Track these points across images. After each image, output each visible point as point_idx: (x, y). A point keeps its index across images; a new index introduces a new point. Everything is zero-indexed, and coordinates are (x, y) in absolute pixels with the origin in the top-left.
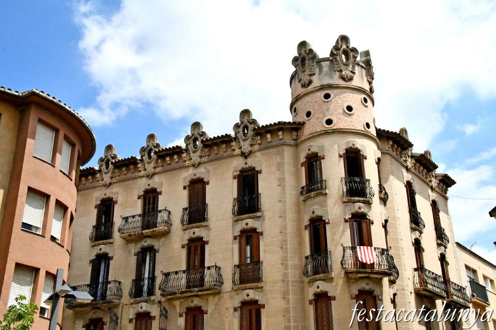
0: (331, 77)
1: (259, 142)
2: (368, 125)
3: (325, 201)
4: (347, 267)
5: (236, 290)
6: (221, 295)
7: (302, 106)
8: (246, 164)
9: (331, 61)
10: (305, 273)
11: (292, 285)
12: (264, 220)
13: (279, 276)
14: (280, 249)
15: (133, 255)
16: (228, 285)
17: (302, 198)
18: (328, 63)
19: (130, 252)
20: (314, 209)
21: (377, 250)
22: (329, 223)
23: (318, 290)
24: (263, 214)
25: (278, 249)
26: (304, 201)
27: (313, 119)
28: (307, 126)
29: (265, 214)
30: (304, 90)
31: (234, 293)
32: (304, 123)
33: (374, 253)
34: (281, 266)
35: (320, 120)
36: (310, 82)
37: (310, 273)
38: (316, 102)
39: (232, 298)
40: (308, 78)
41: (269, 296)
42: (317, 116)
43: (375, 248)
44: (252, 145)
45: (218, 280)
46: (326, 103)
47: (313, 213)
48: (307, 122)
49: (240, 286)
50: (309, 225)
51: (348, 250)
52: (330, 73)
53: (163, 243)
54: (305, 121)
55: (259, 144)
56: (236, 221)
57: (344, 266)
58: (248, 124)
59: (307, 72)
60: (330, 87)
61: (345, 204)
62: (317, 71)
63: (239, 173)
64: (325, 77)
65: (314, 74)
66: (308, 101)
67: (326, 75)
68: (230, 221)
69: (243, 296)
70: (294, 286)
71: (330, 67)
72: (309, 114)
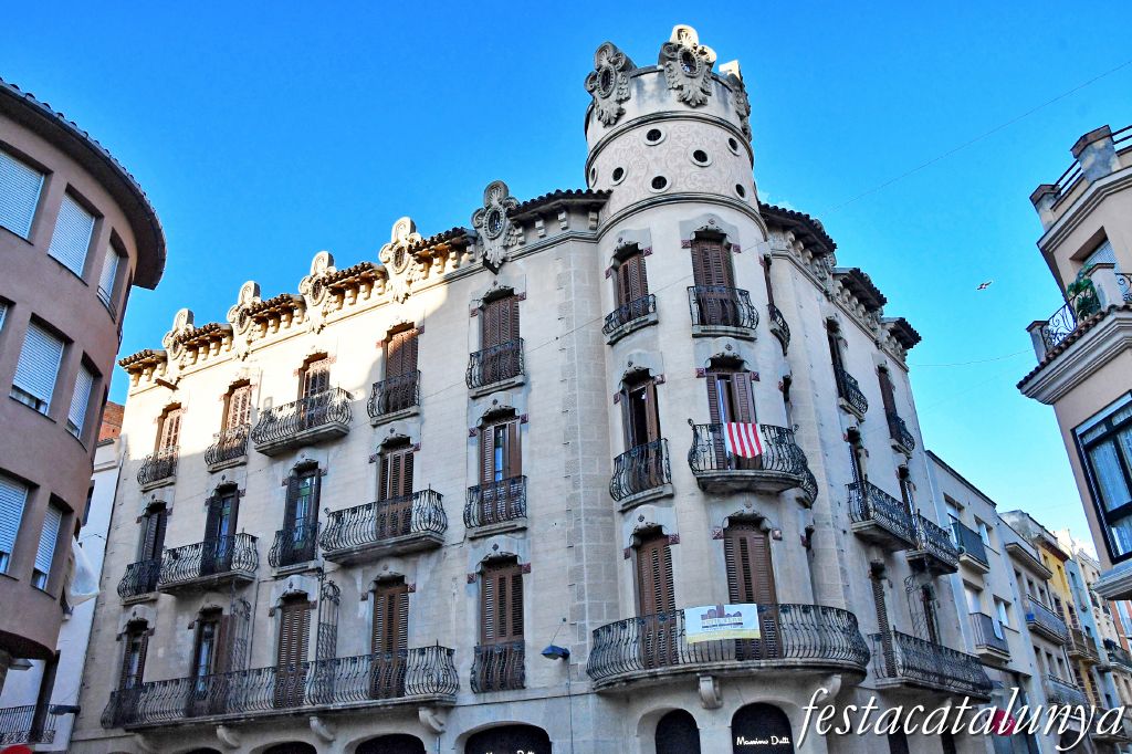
0: (662, 101)
1: (521, 239)
2: (740, 189)
3: (655, 337)
4: (702, 467)
5: (472, 539)
6: (443, 550)
7: (606, 162)
8: (495, 283)
9: (662, 71)
10: (615, 493)
11: (587, 520)
12: (530, 390)
13: (560, 505)
14: (561, 446)
15: (281, 483)
16: (456, 530)
17: (608, 339)
18: (655, 75)
19: (275, 478)
20: (631, 356)
21: (767, 431)
22: (662, 382)
23: (642, 525)
24: (527, 379)
25: (560, 447)
26: (612, 344)
27: (627, 181)
28: (614, 197)
29: (533, 378)
30: (609, 131)
31: (468, 545)
32: (610, 192)
33: (761, 436)
34: (562, 482)
35: (640, 181)
36: (620, 114)
37: (624, 491)
38: (632, 148)
39: (464, 556)
40: (616, 106)
41: (540, 547)
42: (633, 174)
43: (763, 427)
44: (506, 247)
45: (433, 517)
46: (652, 148)
47: (630, 364)
48: (615, 189)
49: (479, 530)
50: (623, 392)
51: (705, 431)
52: (660, 93)
53: (335, 456)
54: (611, 188)
55: (522, 244)
56: (474, 398)
57: (695, 465)
58: (501, 207)
59: (614, 96)
60: (659, 117)
61: (697, 340)
62: (634, 91)
63: (481, 304)
64: (651, 101)
65: (627, 99)
66: (616, 150)
67: (652, 97)
68: (465, 399)
69: (487, 549)
70: (592, 522)
71: (658, 83)
72: (618, 173)
